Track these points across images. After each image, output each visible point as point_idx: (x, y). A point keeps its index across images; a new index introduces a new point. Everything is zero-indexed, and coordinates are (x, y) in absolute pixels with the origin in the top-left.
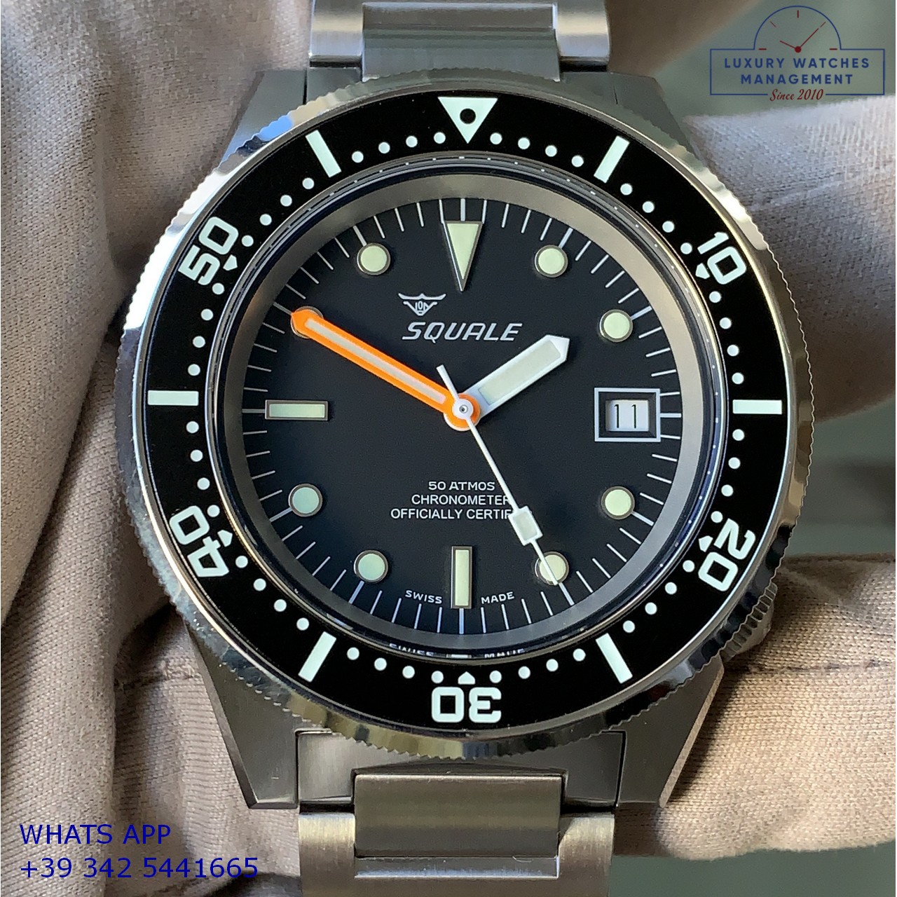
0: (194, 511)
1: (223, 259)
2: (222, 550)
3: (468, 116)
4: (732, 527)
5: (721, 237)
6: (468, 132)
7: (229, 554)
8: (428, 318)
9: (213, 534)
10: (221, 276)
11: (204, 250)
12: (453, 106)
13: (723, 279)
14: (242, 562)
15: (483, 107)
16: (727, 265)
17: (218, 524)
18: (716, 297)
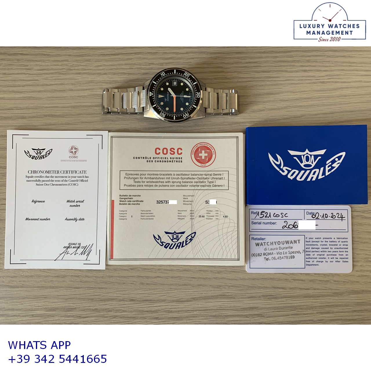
0: (183, 116)
2: (186, 114)
4: (185, 74)
5: (161, 74)
6: (152, 94)
8: (167, 99)
10: (164, 114)
11: (162, 115)
12: (150, 95)
13: (165, 74)
14: (187, 112)
16: (163, 74)
18: (166, 75)
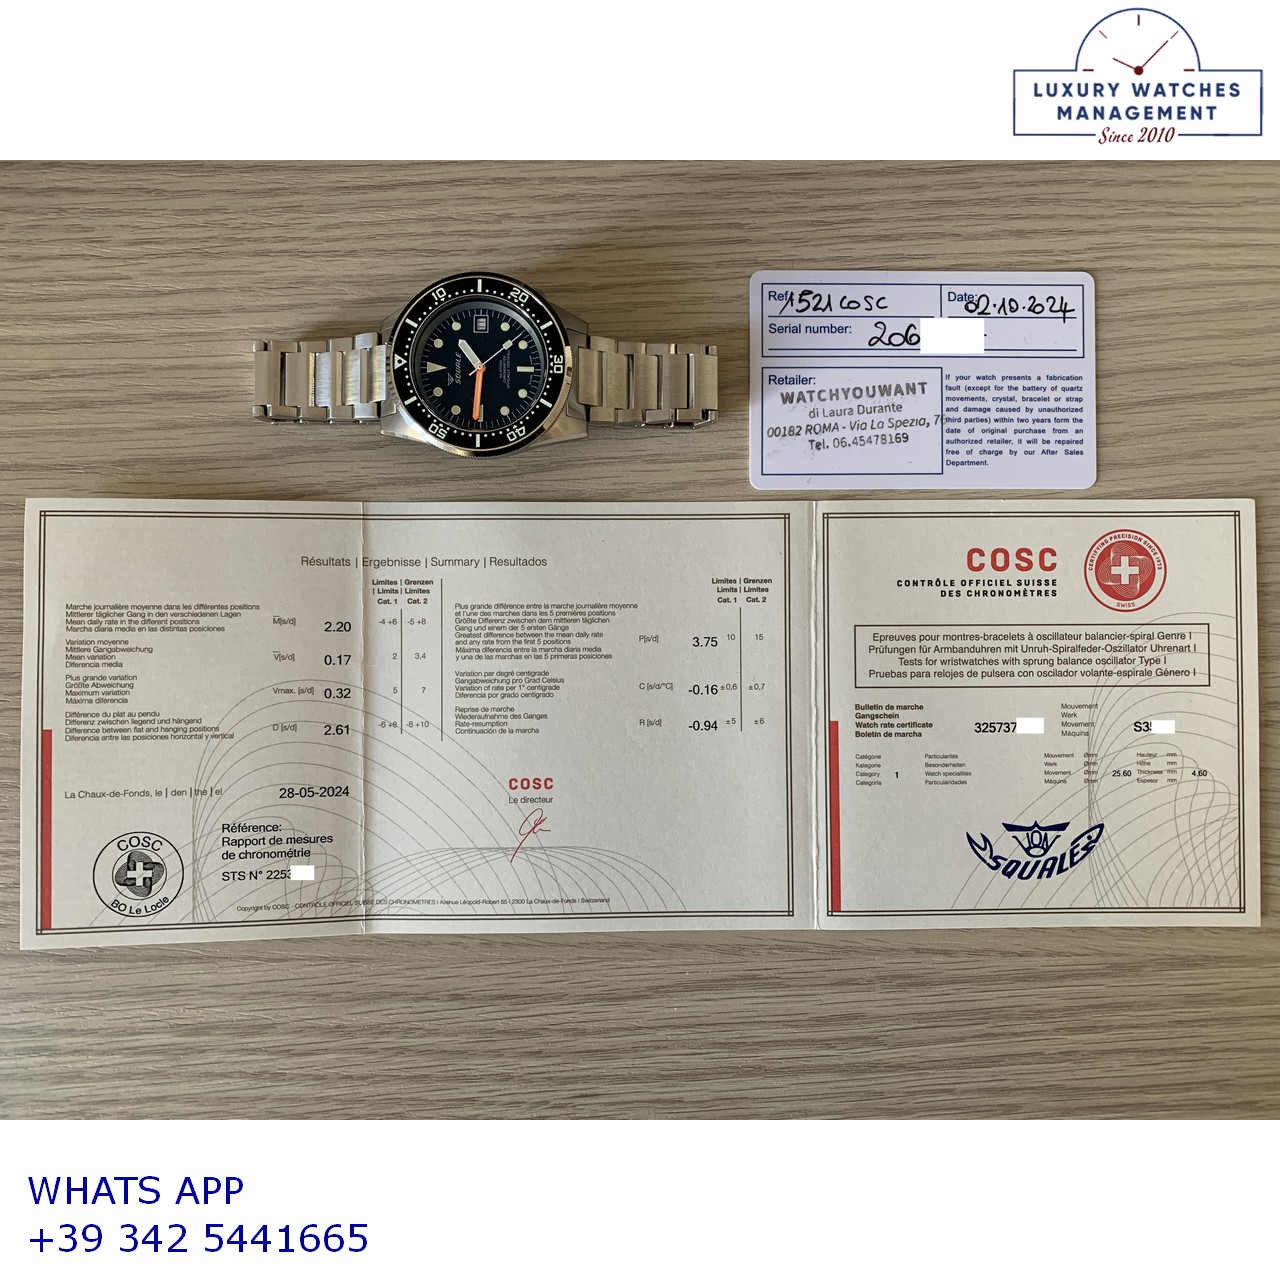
0: (508, 435)
1: (440, 427)
2: (518, 428)
3: (400, 362)
4: (512, 294)
5: (433, 294)
6: (404, 362)
7: (519, 426)
8: (454, 377)
9: (514, 430)
10: (445, 428)
11: (437, 432)
12: (397, 365)
13: (445, 294)
14: (521, 423)
15: (397, 357)
16: (441, 293)
17: (512, 429)
18: (450, 296)
